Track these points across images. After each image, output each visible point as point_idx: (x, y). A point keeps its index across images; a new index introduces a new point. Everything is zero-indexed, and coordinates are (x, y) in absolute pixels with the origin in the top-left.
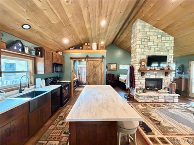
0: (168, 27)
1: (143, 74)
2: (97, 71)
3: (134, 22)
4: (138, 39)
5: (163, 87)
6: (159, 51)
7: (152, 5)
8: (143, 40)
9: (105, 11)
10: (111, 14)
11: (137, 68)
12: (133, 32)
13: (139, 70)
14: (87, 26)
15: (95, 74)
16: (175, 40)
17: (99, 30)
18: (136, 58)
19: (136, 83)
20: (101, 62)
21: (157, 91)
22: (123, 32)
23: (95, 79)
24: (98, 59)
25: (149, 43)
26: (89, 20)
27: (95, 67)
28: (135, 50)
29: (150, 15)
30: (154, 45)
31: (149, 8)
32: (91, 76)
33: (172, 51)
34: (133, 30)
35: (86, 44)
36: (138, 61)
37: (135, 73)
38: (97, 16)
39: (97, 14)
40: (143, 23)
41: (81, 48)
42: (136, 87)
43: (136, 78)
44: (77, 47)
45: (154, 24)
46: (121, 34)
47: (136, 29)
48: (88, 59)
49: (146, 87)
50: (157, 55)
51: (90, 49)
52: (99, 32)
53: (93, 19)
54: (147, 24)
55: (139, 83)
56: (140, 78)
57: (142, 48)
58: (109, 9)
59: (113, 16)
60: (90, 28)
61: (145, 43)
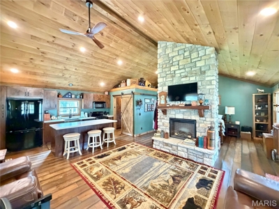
2: (128, 107)
6: (186, 77)
8: (164, 66)
15: (127, 110)
20: (130, 98)
25: (173, 69)
30: (179, 69)
32: (124, 113)
40: (163, 45)
50: (184, 83)
51: (125, 86)
54: (168, 44)
55: (162, 124)
56: (162, 117)
57: (163, 77)
61: (167, 70)
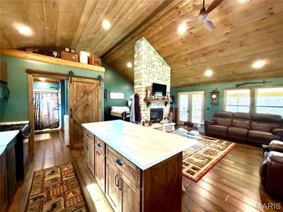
0: (168, 57)
1: (148, 104)
2: (90, 100)
3: (138, 39)
4: (143, 61)
5: (164, 117)
6: (161, 79)
7: (161, 29)
8: (148, 64)
9: (118, 10)
10: (121, 17)
11: (142, 97)
12: (137, 52)
13: (145, 100)
14: (83, 19)
15: (87, 105)
16: (171, 70)
17: (95, 34)
18: (141, 84)
19: (142, 115)
20: (97, 86)
21: (159, 122)
22: (121, 48)
23: (87, 114)
24: (92, 81)
25: (153, 70)
26: (91, 12)
27: (86, 93)
28: (140, 74)
29: (156, 38)
30: (157, 72)
31: (158, 31)
32: (79, 109)
33: (169, 81)
34: (136, 48)
35: (67, 50)
36: (144, 89)
37: (140, 104)
38: (105, 11)
39: (106, 8)
40: (148, 44)
41: (55, 54)
42: (142, 121)
43: (142, 109)
44: (45, 50)
45: (158, 49)
46: (118, 50)
47: (140, 49)
48: (74, 79)
49: (151, 119)
51: (75, 61)
52: (92, 36)
53: (97, 13)
54: (151, 47)
55: (145, 115)
56: (145, 109)
57: (147, 74)
58: (122, 10)
59: (121, 21)
60: (85, 25)
61: (150, 68)
